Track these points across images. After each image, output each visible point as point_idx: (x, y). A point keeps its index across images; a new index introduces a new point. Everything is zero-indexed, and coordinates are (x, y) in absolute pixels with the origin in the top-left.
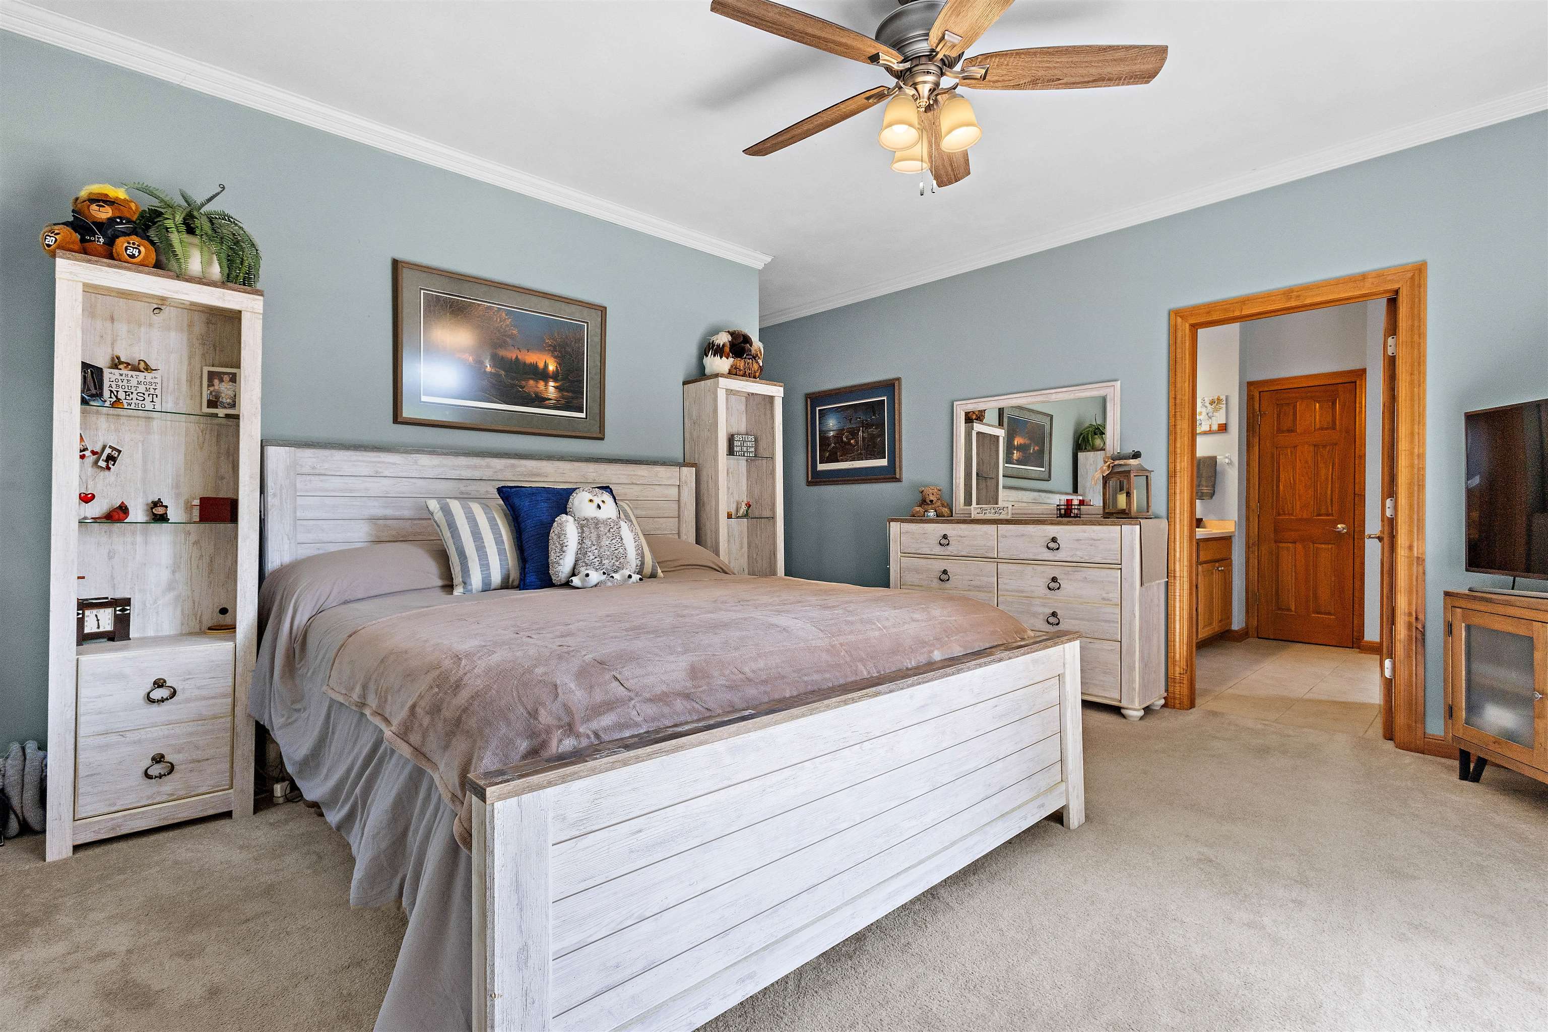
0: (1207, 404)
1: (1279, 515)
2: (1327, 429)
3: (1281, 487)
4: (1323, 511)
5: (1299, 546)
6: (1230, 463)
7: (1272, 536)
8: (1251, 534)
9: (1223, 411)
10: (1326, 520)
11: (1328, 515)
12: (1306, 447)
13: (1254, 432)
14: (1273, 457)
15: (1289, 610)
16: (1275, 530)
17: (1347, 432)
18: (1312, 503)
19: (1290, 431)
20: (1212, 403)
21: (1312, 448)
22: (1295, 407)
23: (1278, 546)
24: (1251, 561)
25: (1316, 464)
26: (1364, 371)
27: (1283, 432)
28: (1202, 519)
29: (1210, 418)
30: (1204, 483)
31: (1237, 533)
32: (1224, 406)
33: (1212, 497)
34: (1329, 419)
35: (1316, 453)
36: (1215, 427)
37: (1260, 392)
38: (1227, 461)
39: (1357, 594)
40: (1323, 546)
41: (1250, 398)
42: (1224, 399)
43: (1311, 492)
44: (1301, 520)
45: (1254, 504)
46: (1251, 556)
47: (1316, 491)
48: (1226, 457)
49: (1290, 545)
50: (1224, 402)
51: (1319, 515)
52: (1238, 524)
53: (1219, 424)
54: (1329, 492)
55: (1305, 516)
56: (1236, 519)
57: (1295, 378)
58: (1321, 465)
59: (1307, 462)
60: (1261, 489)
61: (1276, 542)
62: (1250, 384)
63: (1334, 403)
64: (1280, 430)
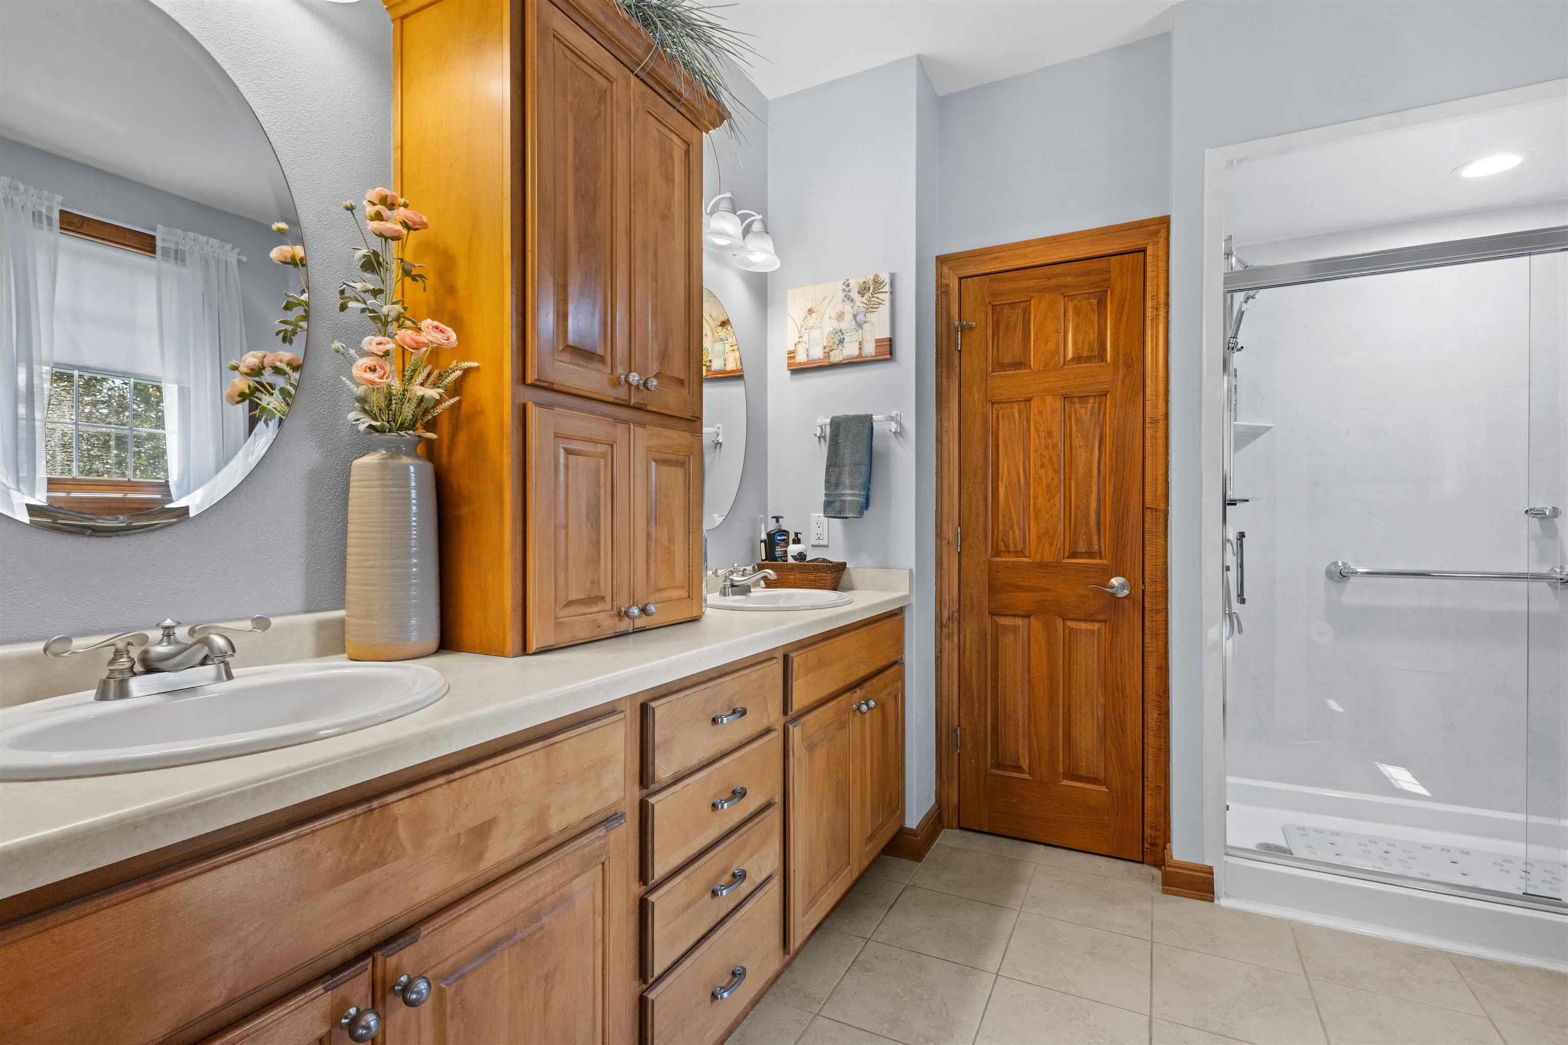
0: (854, 294)
1: (997, 553)
2: (1088, 359)
3: (1002, 491)
4: (1082, 548)
5: (1036, 624)
6: (900, 434)
7: (985, 600)
8: (946, 597)
9: (884, 311)
10: (1088, 566)
11: (1090, 555)
12: (1049, 399)
13: (949, 368)
14: (985, 421)
15: (1019, 769)
16: (991, 586)
17: (1128, 366)
18: (1061, 528)
19: (1020, 364)
20: (863, 291)
21: (1059, 404)
22: (1026, 311)
23: (997, 624)
24: (945, 655)
25: (1068, 437)
26: (1165, 221)
27: (1004, 367)
28: (843, 566)
29: (860, 326)
30: (846, 479)
31: (914, 600)
32: (886, 297)
33: (861, 513)
34: (1093, 336)
35: (1066, 419)
36: (870, 349)
37: (960, 279)
38: (893, 426)
39: (1150, 738)
40: (1083, 626)
41: (942, 291)
42: (887, 280)
43: (1059, 501)
44: (1042, 565)
45: (951, 531)
46: (946, 643)
47: (1067, 501)
48: (891, 419)
49: (1019, 622)
50: (887, 288)
51: (1074, 555)
52: (916, 578)
53: (877, 341)
54: (1093, 505)
55: (1048, 557)
56: (912, 565)
57: (1027, 244)
58: (1078, 441)
59: (1050, 434)
60: (964, 496)
61: (992, 614)
62: (942, 260)
63: (1102, 302)
64: (1000, 366)
